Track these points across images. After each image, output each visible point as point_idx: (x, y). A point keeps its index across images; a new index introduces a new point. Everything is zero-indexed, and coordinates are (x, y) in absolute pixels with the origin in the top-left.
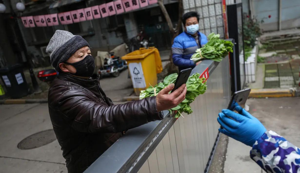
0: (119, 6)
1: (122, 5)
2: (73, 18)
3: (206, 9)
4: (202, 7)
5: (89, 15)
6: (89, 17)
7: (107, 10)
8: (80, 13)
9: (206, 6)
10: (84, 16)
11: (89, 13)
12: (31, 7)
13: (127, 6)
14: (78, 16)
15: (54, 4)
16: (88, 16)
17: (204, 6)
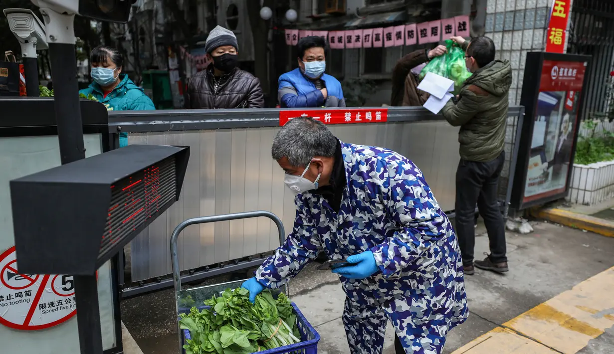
0: (410, 34)
1: (415, 33)
2: (346, 40)
3: (517, 55)
4: (511, 51)
5: (367, 40)
6: (367, 43)
7: (393, 36)
8: (357, 35)
9: (518, 50)
10: (361, 40)
11: (367, 37)
12: (323, 20)
13: (423, 35)
14: (354, 39)
15: (354, 21)
16: (365, 41)
17: (514, 50)
